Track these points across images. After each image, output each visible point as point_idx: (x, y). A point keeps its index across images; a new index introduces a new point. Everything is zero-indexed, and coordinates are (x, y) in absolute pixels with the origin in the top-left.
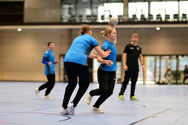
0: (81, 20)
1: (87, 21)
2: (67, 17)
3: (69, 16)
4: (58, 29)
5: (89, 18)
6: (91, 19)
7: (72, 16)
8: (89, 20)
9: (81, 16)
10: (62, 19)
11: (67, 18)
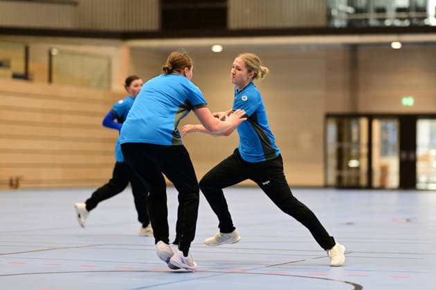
0: (383, 20)
1: (398, 23)
2: (342, 11)
3: (350, 10)
4: (319, 46)
5: (403, 15)
6: (410, 19)
7: (358, 11)
8: (402, 19)
9: (381, 10)
10: (330, 17)
11: (344, 16)
